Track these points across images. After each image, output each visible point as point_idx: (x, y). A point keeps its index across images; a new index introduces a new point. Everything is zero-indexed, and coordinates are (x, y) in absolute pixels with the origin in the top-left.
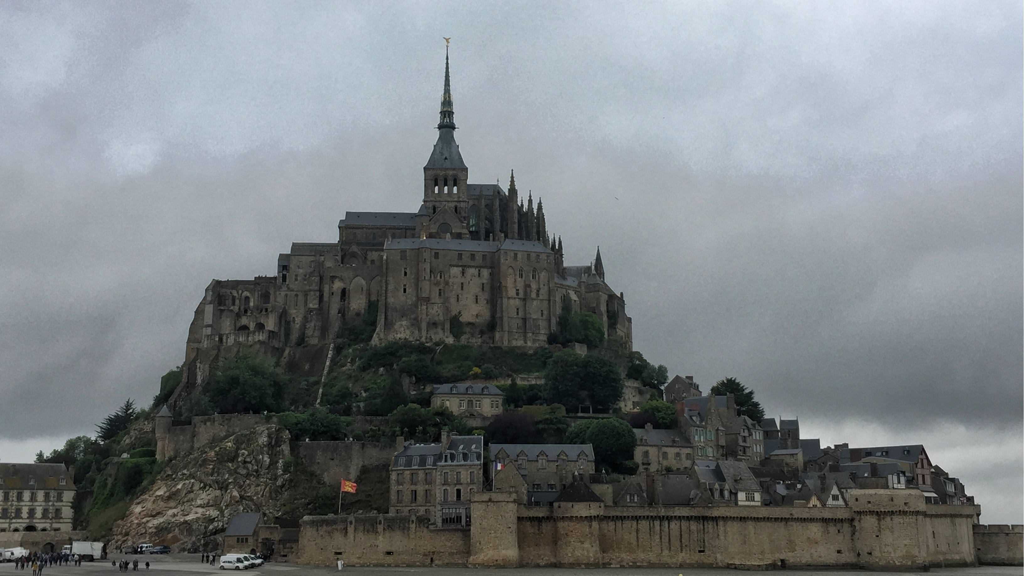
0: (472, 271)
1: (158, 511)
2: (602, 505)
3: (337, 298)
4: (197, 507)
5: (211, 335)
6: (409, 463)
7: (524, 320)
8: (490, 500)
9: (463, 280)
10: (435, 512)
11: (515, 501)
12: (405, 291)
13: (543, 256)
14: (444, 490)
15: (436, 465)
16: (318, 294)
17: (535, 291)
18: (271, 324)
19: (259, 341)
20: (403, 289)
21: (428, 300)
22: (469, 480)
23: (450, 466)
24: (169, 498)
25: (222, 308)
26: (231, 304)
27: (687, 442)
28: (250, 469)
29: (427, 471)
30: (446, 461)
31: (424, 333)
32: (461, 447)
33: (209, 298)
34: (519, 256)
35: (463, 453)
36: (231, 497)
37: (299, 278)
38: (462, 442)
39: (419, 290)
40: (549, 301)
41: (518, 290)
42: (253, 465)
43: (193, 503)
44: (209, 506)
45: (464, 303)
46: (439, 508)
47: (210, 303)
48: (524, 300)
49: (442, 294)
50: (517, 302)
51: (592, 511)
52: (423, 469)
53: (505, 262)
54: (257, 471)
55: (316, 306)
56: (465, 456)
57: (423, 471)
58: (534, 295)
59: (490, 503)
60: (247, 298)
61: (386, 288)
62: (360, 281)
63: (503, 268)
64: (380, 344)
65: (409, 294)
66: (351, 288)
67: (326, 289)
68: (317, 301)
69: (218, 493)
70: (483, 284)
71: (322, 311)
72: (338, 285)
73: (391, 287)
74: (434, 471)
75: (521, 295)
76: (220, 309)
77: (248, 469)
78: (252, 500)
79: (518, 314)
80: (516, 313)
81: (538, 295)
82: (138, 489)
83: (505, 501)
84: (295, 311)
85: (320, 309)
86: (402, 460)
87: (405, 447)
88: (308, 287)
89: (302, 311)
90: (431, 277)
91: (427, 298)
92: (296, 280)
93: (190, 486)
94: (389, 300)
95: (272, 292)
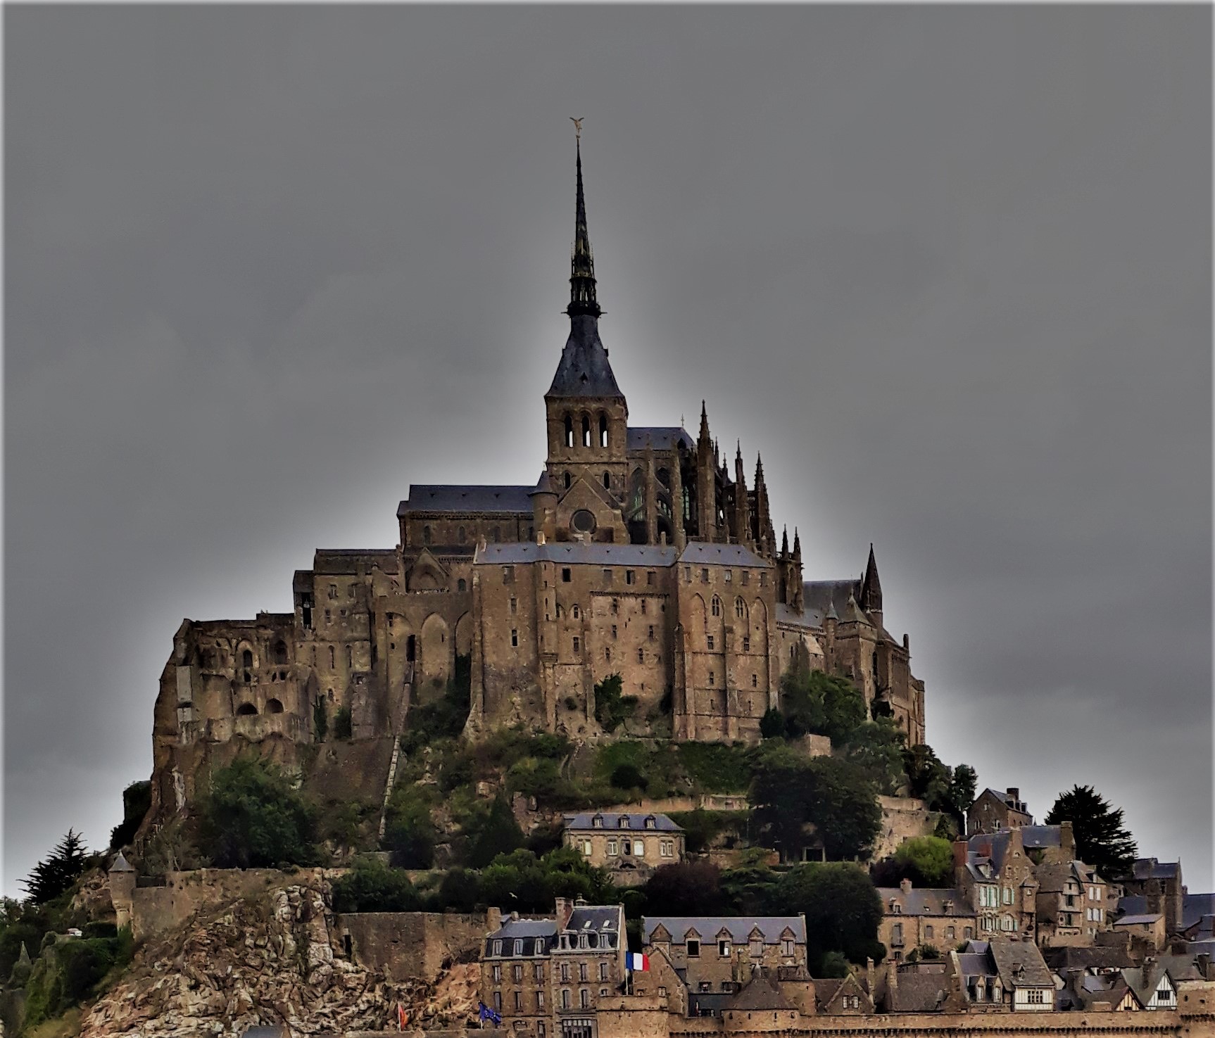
0: (630, 603)
1: (130, 1023)
2: (796, 1013)
3: (400, 655)
4: (190, 1016)
5: (192, 722)
6: (507, 950)
7: (724, 693)
8: (622, 1009)
9: (615, 620)
10: (552, 1026)
11: (662, 1009)
12: (515, 643)
13: (755, 574)
14: (564, 992)
15: (549, 953)
16: (367, 644)
17: (742, 640)
18: (290, 703)
19: (273, 734)
20: (511, 638)
21: (555, 656)
22: (599, 977)
23: (570, 954)
24: (145, 1002)
25: (207, 672)
26: (219, 664)
27: (968, 908)
28: (266, 956)
29: (536, 963)
30: (564, 947)
31: (551, 718)
32: (588, 924)
33: (181, 655)
34: (711, 573)
35: (589, 935)
36: (239, 1001)
37: (333, 617)
38: (589, 915)
39: (539, 640)
40: (767, 656)
41: (710, 638)
42: (269, 951)
43: (182, 1011)
44: (208, 1016)
45: (619, 663)
46: (557, 1019)
47: (185, 662)
48: (723, 655)
49: (580, 646)
50: (711, 661)
51: (778, 1024)
52: (531, 960)
53: (688, 585)
54: (276, 960)
55: (367, 669)
56: (592, 940)
57: (529, 962)
58: (738, 648)
59: (622, 1013)
60: (247, 655)
61: (482, 636)
62: (438, 622)
63: (683, 597)
64: (477, 738)
65: (521, 647)
66: (423, 636)
67: (380, 637)
68: (366, 659)
69: (219, 995)
70: (651, 627)
71: (375, 677)
72: (400, 630)
73: (489, 636)
74: (547, 962)
75: (717, 649)
76: (202, 675)
77: (263, 958)
78: (273, 1006)
79: (712, 680)
80: (708, 682)
81: (746, 647)
82: (97, 987)
83: (645, 1010)
84: (329, 678)
85: (373, 674)
86: (498, 947)
87: (502, 923)
88: (349, 634)
89: (344, 678)
90: (558, 615)
91: (553, 654)
92: (328, 619)
93: (175, 984)
94: (488, 660)
95: (288, 641)
